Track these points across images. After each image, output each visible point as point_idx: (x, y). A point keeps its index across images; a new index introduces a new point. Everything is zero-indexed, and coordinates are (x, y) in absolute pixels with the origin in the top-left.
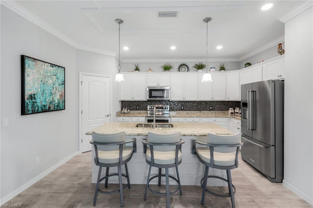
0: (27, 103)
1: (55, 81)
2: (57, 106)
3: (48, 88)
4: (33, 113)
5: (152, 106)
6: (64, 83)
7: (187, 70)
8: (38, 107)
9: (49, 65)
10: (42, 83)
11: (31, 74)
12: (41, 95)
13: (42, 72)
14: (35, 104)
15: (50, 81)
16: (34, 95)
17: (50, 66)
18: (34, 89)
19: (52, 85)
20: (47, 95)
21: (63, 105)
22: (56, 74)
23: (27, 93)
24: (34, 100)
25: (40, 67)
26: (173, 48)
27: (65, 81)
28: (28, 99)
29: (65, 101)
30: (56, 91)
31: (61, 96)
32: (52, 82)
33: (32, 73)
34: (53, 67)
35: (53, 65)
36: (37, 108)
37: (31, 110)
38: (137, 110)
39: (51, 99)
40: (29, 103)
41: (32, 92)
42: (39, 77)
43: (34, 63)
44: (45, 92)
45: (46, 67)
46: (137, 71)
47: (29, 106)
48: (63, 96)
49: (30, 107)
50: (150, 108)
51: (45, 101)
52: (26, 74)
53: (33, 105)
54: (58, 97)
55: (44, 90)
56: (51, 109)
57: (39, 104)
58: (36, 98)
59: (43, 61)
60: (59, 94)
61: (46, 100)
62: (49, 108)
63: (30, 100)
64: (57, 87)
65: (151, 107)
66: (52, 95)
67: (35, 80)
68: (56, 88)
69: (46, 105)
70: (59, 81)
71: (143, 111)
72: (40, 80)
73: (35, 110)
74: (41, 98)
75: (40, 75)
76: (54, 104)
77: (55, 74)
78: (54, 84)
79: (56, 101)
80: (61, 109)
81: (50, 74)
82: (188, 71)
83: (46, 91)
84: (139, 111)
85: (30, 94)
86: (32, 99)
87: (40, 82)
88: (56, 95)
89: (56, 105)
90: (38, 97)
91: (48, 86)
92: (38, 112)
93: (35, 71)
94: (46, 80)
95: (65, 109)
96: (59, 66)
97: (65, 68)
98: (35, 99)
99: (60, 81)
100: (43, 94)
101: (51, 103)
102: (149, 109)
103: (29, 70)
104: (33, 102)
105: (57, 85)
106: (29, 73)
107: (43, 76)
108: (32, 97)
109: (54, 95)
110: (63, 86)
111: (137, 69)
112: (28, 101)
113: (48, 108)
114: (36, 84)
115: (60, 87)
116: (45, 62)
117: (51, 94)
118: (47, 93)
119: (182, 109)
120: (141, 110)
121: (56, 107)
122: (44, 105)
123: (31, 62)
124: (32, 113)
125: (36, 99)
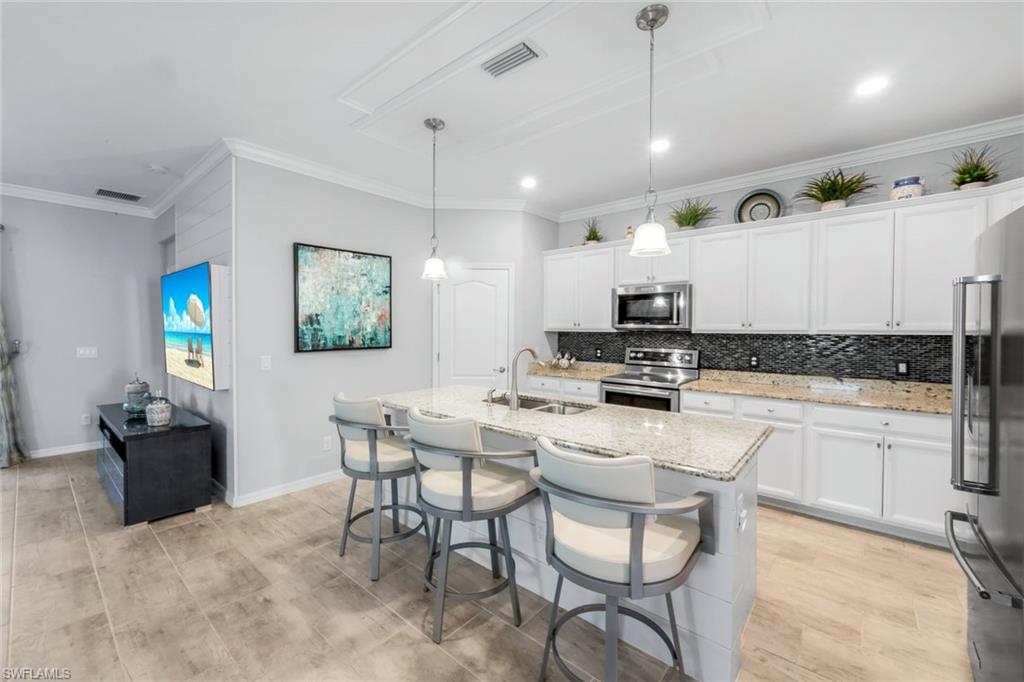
0: (303, 331)
1: (366, 287)
2: (372, 339)
3: (348, 303)
4: (315, 349)
5: (638, 349)
6: (388, 290)
7: (774, 210)
8: (326, 339)
9: (351, 255)
10: (335, 292)
11: (311, 275)
12: (331, 316)
13: (334, 270)
14: (320, 333)
15: (354, 288)
16: (317, 315)
17: (353, 257)
18: (317, 303)
19: (357, 295)
20: (346, 317)
21: (388, 336)
22: (368, 272)
23: (303, 312)
24: (316, 326)
25: (329, 260)
26: (660, 146)
27: (390, 287)
28: (305, 324)
29: (390, 330)
30: (368, 308)
31: (380, 317)
32: (358, 289)
33: (313, 274)
34: (359, 258)
35: (358, 254)
36: (322, 342)
37: (310, 344)
38: (599, 359)
39: (356, 324)
40: (305, 332)
41: (313, 311)
42: (329, 281)
43: (316, 255)
44: (341, 309)
45: (342, 260)
46: (592, 243)
47: (306, 337)
48: (388, 319)
49: (308, 339)
50: (633, 355)
51: (342, 329)
52: (300, 278)
53: (314, 336)
54: (374, 320)
55: (338, 307)
56: (357, 345)
57: (328, 335)
58: (321, 321)
59: (335, 250)
60: (374, 314)
61: (343, 326)
62: (352, 342)
63: (309, 326)
64: (371, 299)
65: (637, 352)
66: (359, 315)
67: (318, 288)
68: (368, 302)
69: (344, 337)
70: (377, 286)
71: (615, 365)
72: (330, 287)
73: (318, 346)
74: (333, 322)
75: (330, 278)
76: (363, 336)
77: (365, 272)
78: (362, 294)
79: (369, 330)
80: (381, 345)
81: (352, 274)
82: (778, 216)
83: (343, 309)
84: (604, 365)
85: (307, 313)
86: (312, 324)
87: (329, 290)
88: (367, 316)
89: (368, 336)
90: (326, 321)
91: (348, 299)
92: (325, 349)
93: (317, 269)
94: (344, 286)
95: (390, 347)
96: (374, 255)
97: (390, 258)
98: (319, 324)
99: (379, 287)
100: (336, 313)
101: (355, 332)
102: (631, 358)
103: (307, 269)
104: (315, 329)
105: (369, 294)
106: (305, 275)
107: (337, 278)
108: (312, 320)
109: (362, 316)
110: (388, 296)
111: (593, 236)
112: (304, 328)
113: (348, 343)
114: (321, 295)
115: (379, 300)
116: (339, 250)
117: (356, 314)
118: (345, 312)
119: (751, 366)
120: (607, 361)
121: (368, 342)
122: (340, 337)
123: (309, 254)
124: (313, 350)
125: (322, 324)
